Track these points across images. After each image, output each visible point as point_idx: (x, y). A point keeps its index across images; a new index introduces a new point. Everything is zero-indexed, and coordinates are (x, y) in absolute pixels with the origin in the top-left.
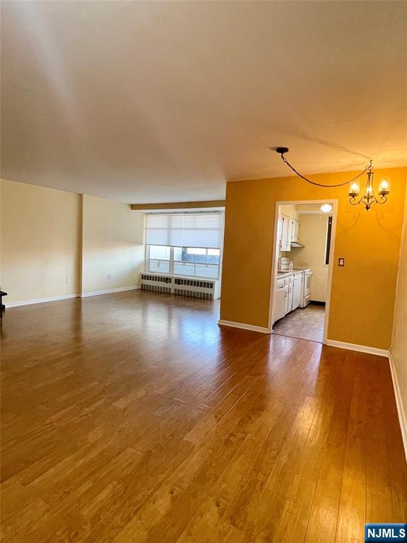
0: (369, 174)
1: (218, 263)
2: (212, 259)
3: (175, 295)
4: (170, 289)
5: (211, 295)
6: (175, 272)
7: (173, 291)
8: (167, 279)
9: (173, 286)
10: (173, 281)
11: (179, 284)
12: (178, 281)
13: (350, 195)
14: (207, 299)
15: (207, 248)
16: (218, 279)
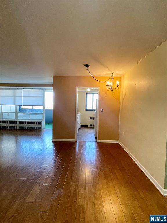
0: (112, 78)
1: (42, 113)
2: (39, 111)
3: (20, 130)
4: (17, 127)
5: (40, 128)
6: (18, 118)
7: (18, 128)
8: (15, 122)
9: (18, 126)
10: (18, 123)
11: (22, 124)
12: (21, 123)
13: (107, 85)
14: (38, 130)
15: (32, 106)
16: (43, 120)
